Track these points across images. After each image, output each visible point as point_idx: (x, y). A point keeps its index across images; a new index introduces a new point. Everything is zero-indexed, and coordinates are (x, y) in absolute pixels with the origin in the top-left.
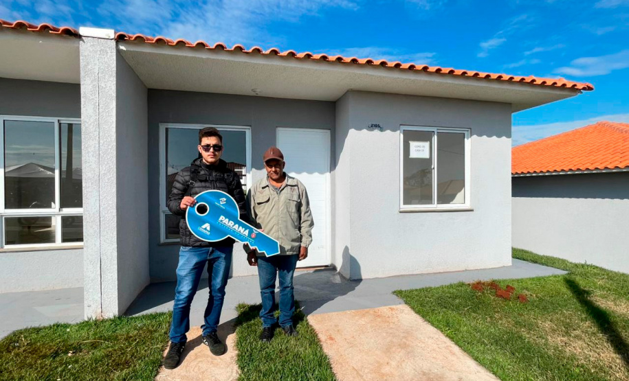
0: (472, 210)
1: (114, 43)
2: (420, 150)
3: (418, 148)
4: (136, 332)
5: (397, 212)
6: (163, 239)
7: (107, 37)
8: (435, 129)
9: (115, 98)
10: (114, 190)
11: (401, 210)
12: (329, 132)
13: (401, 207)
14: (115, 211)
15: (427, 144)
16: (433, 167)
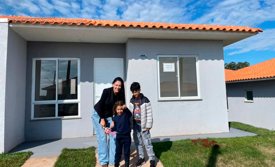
0: (201, 100)
1: (7, 24)
2: (169, 67)
3: (168, 67)
4: (11, 159)
5: (157, 101)
6: (32, 117)
7: (5, 22)
8: (177, 56)
9: (6, 49)
10: (5, 91)
11: (159, 100)
12: (122, 59)
13: (159, 98)
14: (4, 101)
15: (173, 64)
16: (177, 76)
